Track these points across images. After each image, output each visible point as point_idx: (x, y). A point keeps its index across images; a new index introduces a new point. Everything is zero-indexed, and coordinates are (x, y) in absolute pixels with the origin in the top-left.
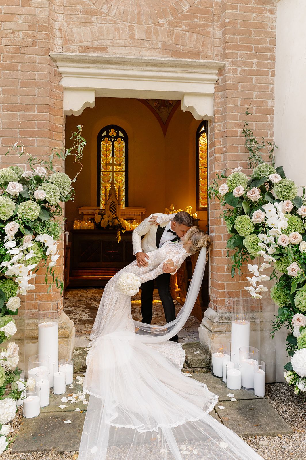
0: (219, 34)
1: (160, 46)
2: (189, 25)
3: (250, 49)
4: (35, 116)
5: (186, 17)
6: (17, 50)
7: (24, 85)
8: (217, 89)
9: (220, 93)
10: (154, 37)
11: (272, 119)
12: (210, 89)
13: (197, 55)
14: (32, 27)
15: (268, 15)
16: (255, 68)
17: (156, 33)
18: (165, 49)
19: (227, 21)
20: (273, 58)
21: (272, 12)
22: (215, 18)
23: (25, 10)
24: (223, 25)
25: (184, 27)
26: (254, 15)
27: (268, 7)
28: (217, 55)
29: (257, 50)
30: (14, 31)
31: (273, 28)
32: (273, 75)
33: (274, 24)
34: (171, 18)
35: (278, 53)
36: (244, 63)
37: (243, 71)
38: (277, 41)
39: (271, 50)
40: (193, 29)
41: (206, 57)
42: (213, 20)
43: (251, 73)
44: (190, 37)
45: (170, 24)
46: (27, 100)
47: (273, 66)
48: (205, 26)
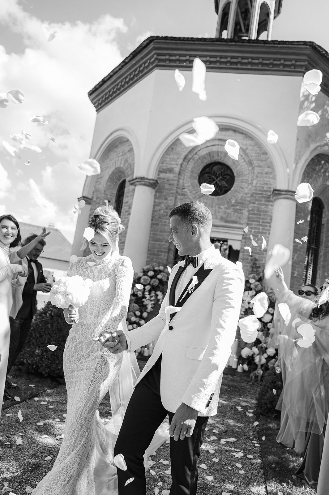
0: (247, 214)
1: (219, 217)
2: (234, 209)
3: (259, 222)
4: (163, 245)
5: (233, 205)
6: (160, 218)
7: (161, 231)
8: (243, 238)
9: (244, 240)
10: (217, 214)
11: (266, 254)
12: (240, 238)
13: (235, 222)
14: (167, 209)
15: (270, 207)
16: (261, 230)
17: (219, 212)
18: (222, 218)
19: (250, 209)
20: (270, 227)
21: (272, 206)
22: (246, 207)
23: (165, 201)
24: (249, 211)
25: (231, 210)
26: (263, 207)
27: (271, 203)
28: (245, 223)
29: (263, 222)
30: (160, 210)
31: (272, 213)
32: (269, 234)
33: (272, 211)
34: (226, 206)
35: (272, 224)
36: (255, 228)
37: (255, 232)
38: (273, 219)
39: (270, 223)
40: (236, 211)
41: (240, 224)
42: (245, 208)
43: (259, 232)
44: (234, 214)
45: (226, 208)
46: (161, 238)
47: (269, 230)
48: (241, 210)
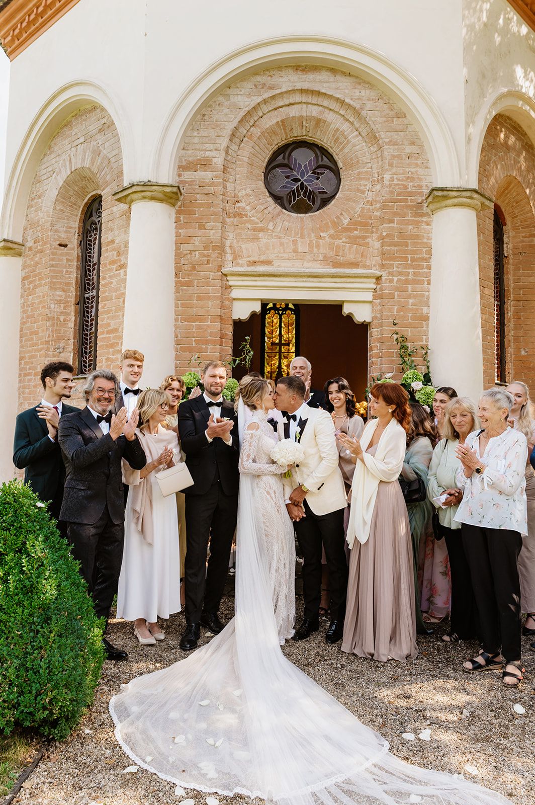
0: (377, 245)
1: (321, 258)
2: (349, 237)
3: (406, 259)
4: (208, 326)
5: (346, 230)
6: (194, 268)
7: (199, 298)
8: (375, 297)
9: (378, 301)
10: (315, 250)
11: (427, 325)
12: (369, 296)
13: (355, 265)
14: (206, 247)
15: (424, 226)
16: (411, 277)
17: (318, 246)
18: (326, 260)
19: (384, 234)
20: (429, 268)
21: (428, 224)
22: (374, 230)
23: (201, 232)
24: (382, 238)
25: (344, 239)
26: (411, 227)
27: (425, 219)
28: (375, 265)
29: (413, 260)
30: (191, 252)
31: (429, 238)
32: (429, 283)
33: (430, 235)
34: (332, 232)
35: (433, 262)
36: (400, 273)
37: (399, 280)
38: (433, 251)
39: (427, 260)
40: (354, 241)
41: (365, 267)
42: (372, 232)
43: (407, 282)
44: (350, 248)
45: (331, 237)
46: (201, 312)
47: (428, 275)
48: (365, 238)
